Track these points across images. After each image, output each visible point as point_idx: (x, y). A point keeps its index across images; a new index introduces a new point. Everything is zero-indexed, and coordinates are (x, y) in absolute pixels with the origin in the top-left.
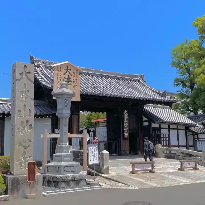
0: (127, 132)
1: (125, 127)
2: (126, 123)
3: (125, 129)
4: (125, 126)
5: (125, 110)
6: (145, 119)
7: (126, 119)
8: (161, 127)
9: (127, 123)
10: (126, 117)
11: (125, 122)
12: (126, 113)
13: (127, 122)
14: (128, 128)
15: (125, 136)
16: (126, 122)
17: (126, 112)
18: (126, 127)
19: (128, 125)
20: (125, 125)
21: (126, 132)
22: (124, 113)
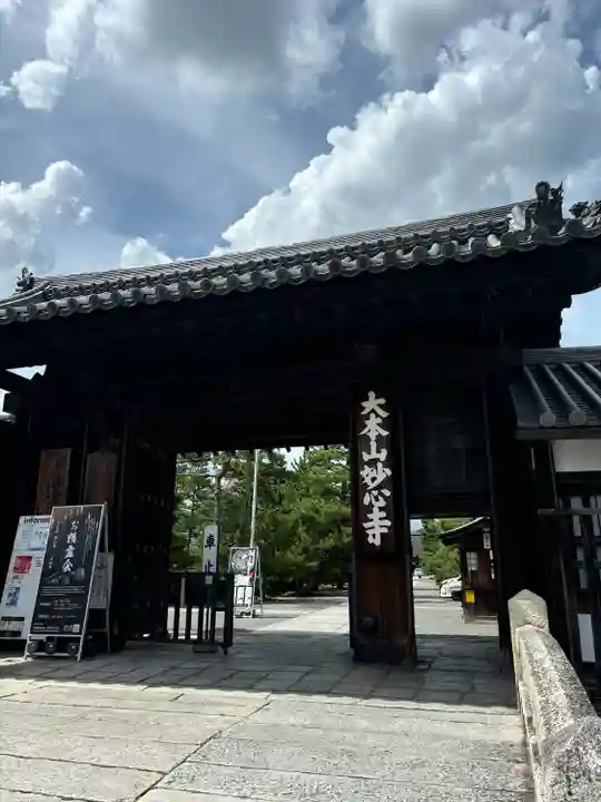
0: (383, 514)
1: (372, 485)
2: (373, 463)
3: (367, 500)
4: (368, 480)
5: (372, 395)
7: (373, 445)
9: (380, 465)
10: (373, 428)
11: (366, 457)
12: (373, 411)
13: (383, 455)
14: (387, 493)
15: (370, 540)
16: (374, 455)
17: (372, 403)
18: (379, 488)
19: (389, 472)
20: (366, 472)
21: (376, 515)
22: (364, 408)
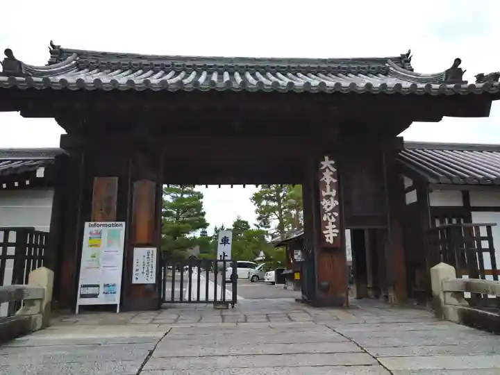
0: (334, 226)
1: (328, 210)
2: (328, 197)
3: (325, 218)
4: (325, 207)
5: (327, 158)
6: (408, 183)
7: (328, 188)
8: (473, 204)
9: (332, 199)
10: (328, 178)
11: (324, 194)
12: (328, 167)
13: (334, 193)
14: (336, 214)
15: (327, 240)
16: (328, 193)
17: (327, 163)
18: (331, 211)
19: (337, 203)
20: (324, 203)
21: (330, 227)
22: (322, 165)
